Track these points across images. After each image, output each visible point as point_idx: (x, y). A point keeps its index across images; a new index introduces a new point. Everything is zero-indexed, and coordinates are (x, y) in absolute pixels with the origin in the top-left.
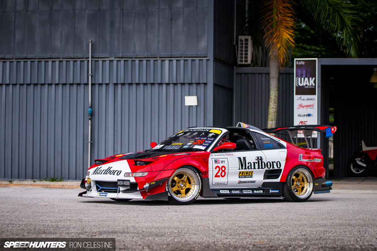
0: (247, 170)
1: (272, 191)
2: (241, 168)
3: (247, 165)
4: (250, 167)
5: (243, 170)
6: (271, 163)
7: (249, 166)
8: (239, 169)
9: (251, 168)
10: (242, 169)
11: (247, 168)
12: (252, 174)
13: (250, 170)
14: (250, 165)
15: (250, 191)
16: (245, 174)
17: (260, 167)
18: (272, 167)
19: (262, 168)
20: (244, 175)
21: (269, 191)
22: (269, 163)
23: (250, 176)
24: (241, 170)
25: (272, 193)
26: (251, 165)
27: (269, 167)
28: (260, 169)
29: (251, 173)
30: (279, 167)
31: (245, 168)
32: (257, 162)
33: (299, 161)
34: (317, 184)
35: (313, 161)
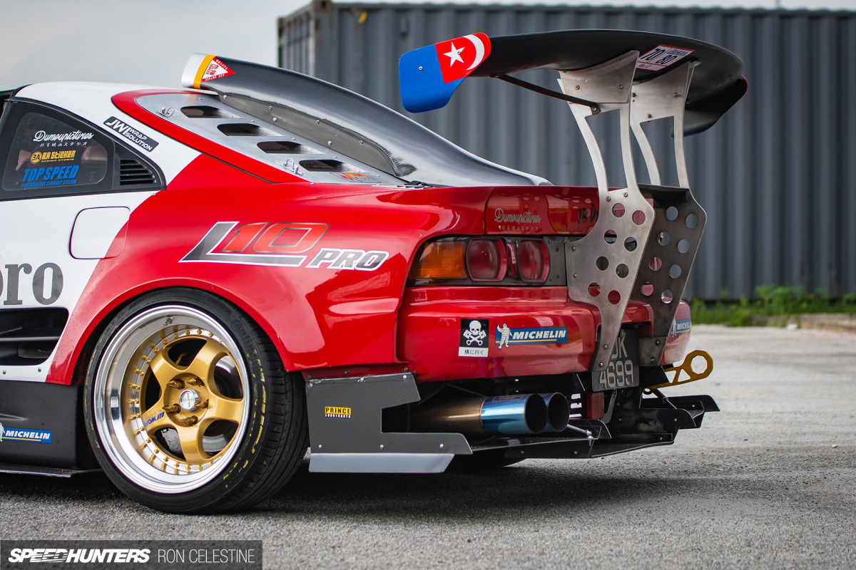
1: (9, 433)
6: (5, 274)
18: (4, 294)
25: (6, 442)
30: (47, 293)
33: (181, 261)
34: (339, 411)
35: (308, 266)
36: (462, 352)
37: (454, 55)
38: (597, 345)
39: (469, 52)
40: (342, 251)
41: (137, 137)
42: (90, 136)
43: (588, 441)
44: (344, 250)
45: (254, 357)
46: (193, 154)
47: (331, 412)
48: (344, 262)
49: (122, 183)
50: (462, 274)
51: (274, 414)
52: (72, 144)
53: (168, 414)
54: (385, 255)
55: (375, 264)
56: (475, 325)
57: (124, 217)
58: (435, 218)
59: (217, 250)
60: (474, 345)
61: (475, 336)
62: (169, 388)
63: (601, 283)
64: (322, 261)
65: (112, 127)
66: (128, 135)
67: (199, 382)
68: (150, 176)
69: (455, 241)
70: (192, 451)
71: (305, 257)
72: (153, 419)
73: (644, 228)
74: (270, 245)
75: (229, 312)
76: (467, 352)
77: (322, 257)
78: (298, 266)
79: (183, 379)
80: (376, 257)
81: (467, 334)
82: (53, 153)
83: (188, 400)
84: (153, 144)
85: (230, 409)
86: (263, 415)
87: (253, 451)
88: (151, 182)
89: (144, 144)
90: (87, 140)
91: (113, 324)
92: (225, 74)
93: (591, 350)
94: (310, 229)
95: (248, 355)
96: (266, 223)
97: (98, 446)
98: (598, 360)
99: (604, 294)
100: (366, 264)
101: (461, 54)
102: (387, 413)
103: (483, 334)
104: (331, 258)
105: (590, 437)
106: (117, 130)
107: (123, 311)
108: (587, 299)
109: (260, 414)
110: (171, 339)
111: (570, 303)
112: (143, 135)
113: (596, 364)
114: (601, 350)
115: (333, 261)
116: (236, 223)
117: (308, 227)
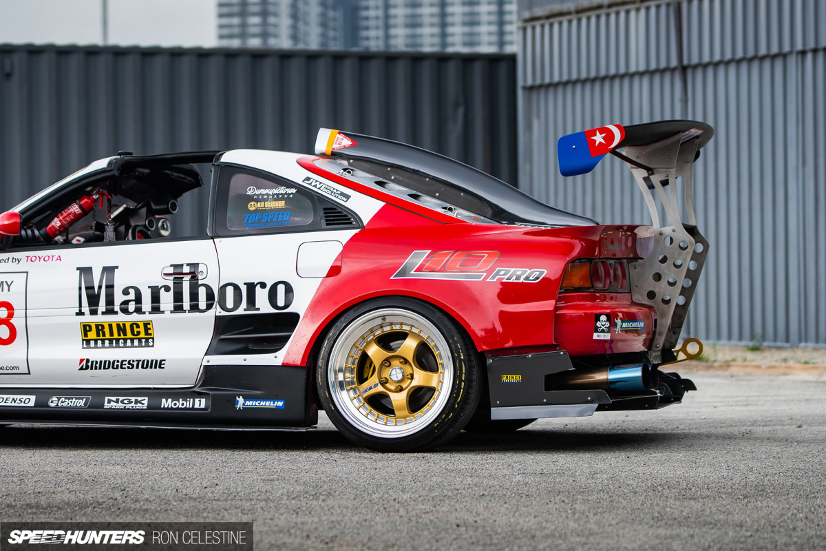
0: (121, 318)
1: (249, 403)
2: (86, 309)
3: (119, 298)
4: (132, 307)
5: (100, 318)
6: (244, 289)
7: (126, 302)
8: (80, 313)
9: (138, 310)
10: (94, 312)
11: (117, 308)
12: (147, 333)
13: (135, 317)
14: (132, 296)
15: (137, 402)
16: (112, 334)
17: (186, 305)
18: (244, 304)
19: (194, 308)
20: (108, 336)
21: (236, 402)
22: (230, 290)
23: (140, 340)
24: (88, 318)
25: (246, 409)
26: (138, 300)
27: (230, 304)
28: (187, 314)
29: (142, 329)
30: (281, 302)
31: (109, 311)
32: (171, 284)
33: (392, 278)
34: (513, 378)
35: (488, 280)
36: (595, 336)
37: (599, 138)
38: (654, 333)
39: (609, 136)
40: (512, 270)
41: (332, 192)
42: (294, 191)
43: (657, 397)
44: (514, 269)
45: (455, 342)
46: (381, 204)
47: (506, 378)
48: (514, 277)
49: (327, 224)
50: (587, 285)
51: (469, 380)
52: (280, 196)
53: (381, 384)
54: (544, 272)
55: (537, 278)
56: (603, 318)
57: (339, 249)
58: (572, 247)
59: (419, 270)
60: (603, 331)
61: (603, 326)
62: (382, 365)
63: (656, 290)
64: (498, 277)
65: (310, 184)
66: (325, 190)
67: (406, 361)
68: (349, 219)
69: (580, 262)
70: (401, 409)
71: (485, 274)
72: (371, 388)
73: (687, 253)
74: (458, 266)
75: (434, 312)
76: (598, 336)
77: (498, 274)
78: (481, 280)
79: (390, 360)
80: (538, 273)
81: (598, 324)
82: (266, 203)
83: (395, 373)
84: (348, 197)
85: (430, 379)
86: (463, 381)
87: (456, 406)
88: (351, 223)
89: (340, 197)
90: (292, 193)
91: (341, 322)
92: (351, 145)
93: (650, 336)
94: (487, 255)
95: (451, 341)
96: (453, 251)
97: (333, 408)
98: (655, 343)
99: (658, 298)
100: (531, 278)
101: (604, 138)
102: (549, 378)
103: (608, 324)
104: (505, 274)
105: (659, 394)
106: (315, 186)
107: (348, 313)
108: (646, 301)
109: (461, 381)
110: (378, 333)
111: (633, 304)
112: (337, 190)
113: (654, 346)
114: (657, 336)
115: (507, 277)
116: (429, 251)
117: (485, 254)
